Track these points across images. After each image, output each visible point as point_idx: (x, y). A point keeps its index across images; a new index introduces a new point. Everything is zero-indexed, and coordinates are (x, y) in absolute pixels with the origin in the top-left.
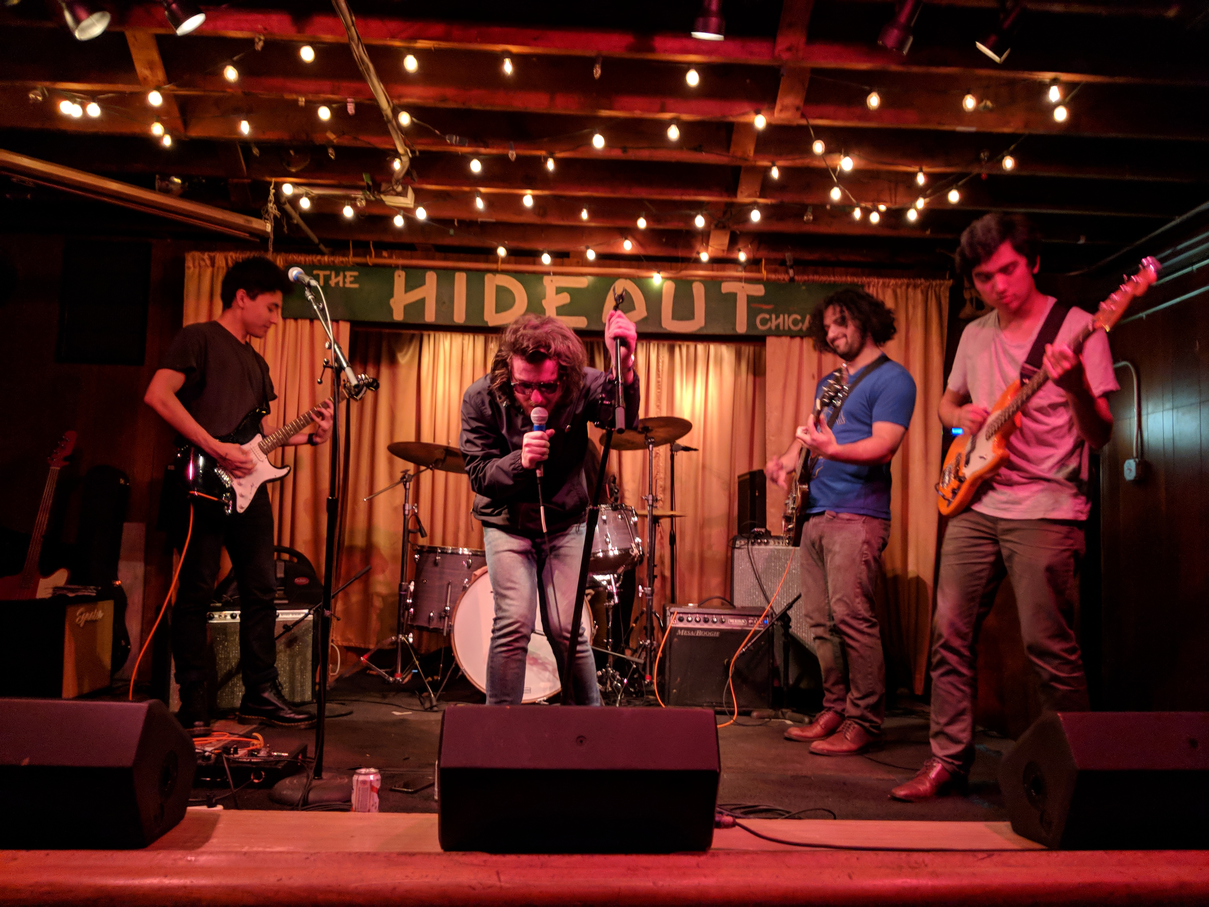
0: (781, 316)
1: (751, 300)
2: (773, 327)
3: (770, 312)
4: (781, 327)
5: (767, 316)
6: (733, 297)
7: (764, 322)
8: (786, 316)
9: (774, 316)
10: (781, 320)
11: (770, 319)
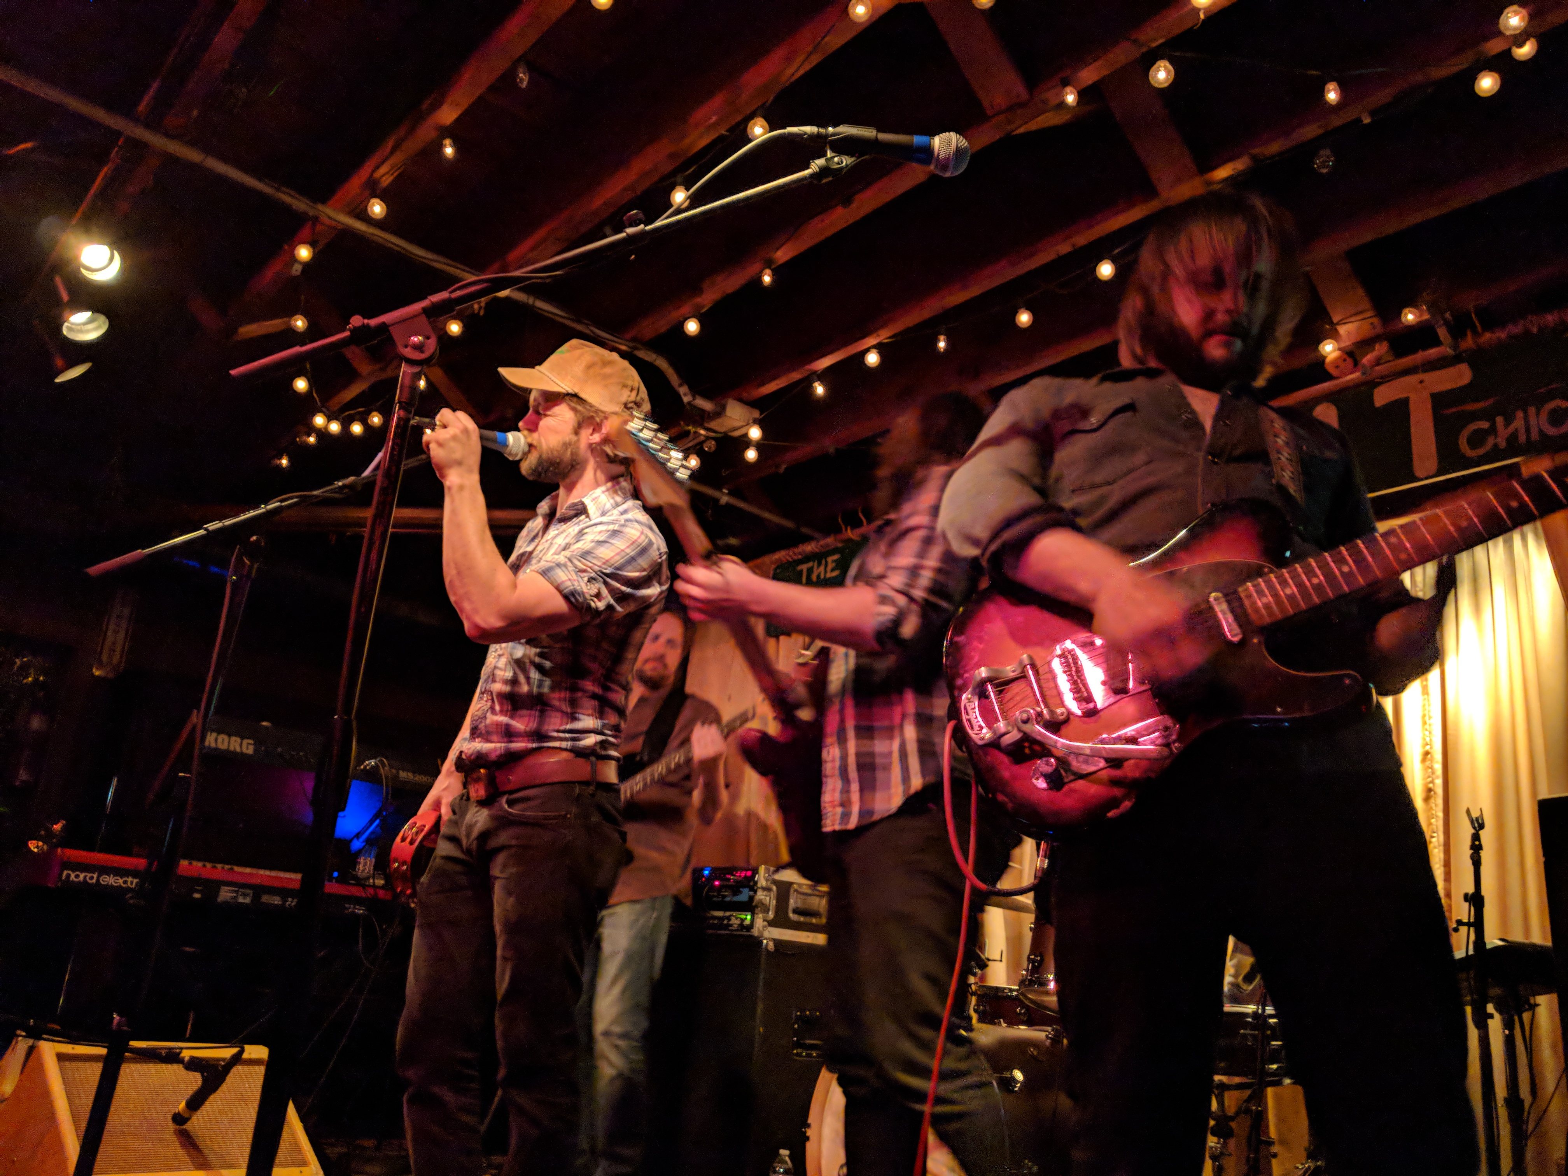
0: (1520, 414)
1: (1439, 401)
2: (1503, 444)
3: (1489, 415)
4: (1522, 438)
5: (1485, 425)
6: (1401, 408)
7: (1477, 440)
8: (1532, 410)
9: (1499, 420)
10: (1518, 423)
11: (1493, 430)
